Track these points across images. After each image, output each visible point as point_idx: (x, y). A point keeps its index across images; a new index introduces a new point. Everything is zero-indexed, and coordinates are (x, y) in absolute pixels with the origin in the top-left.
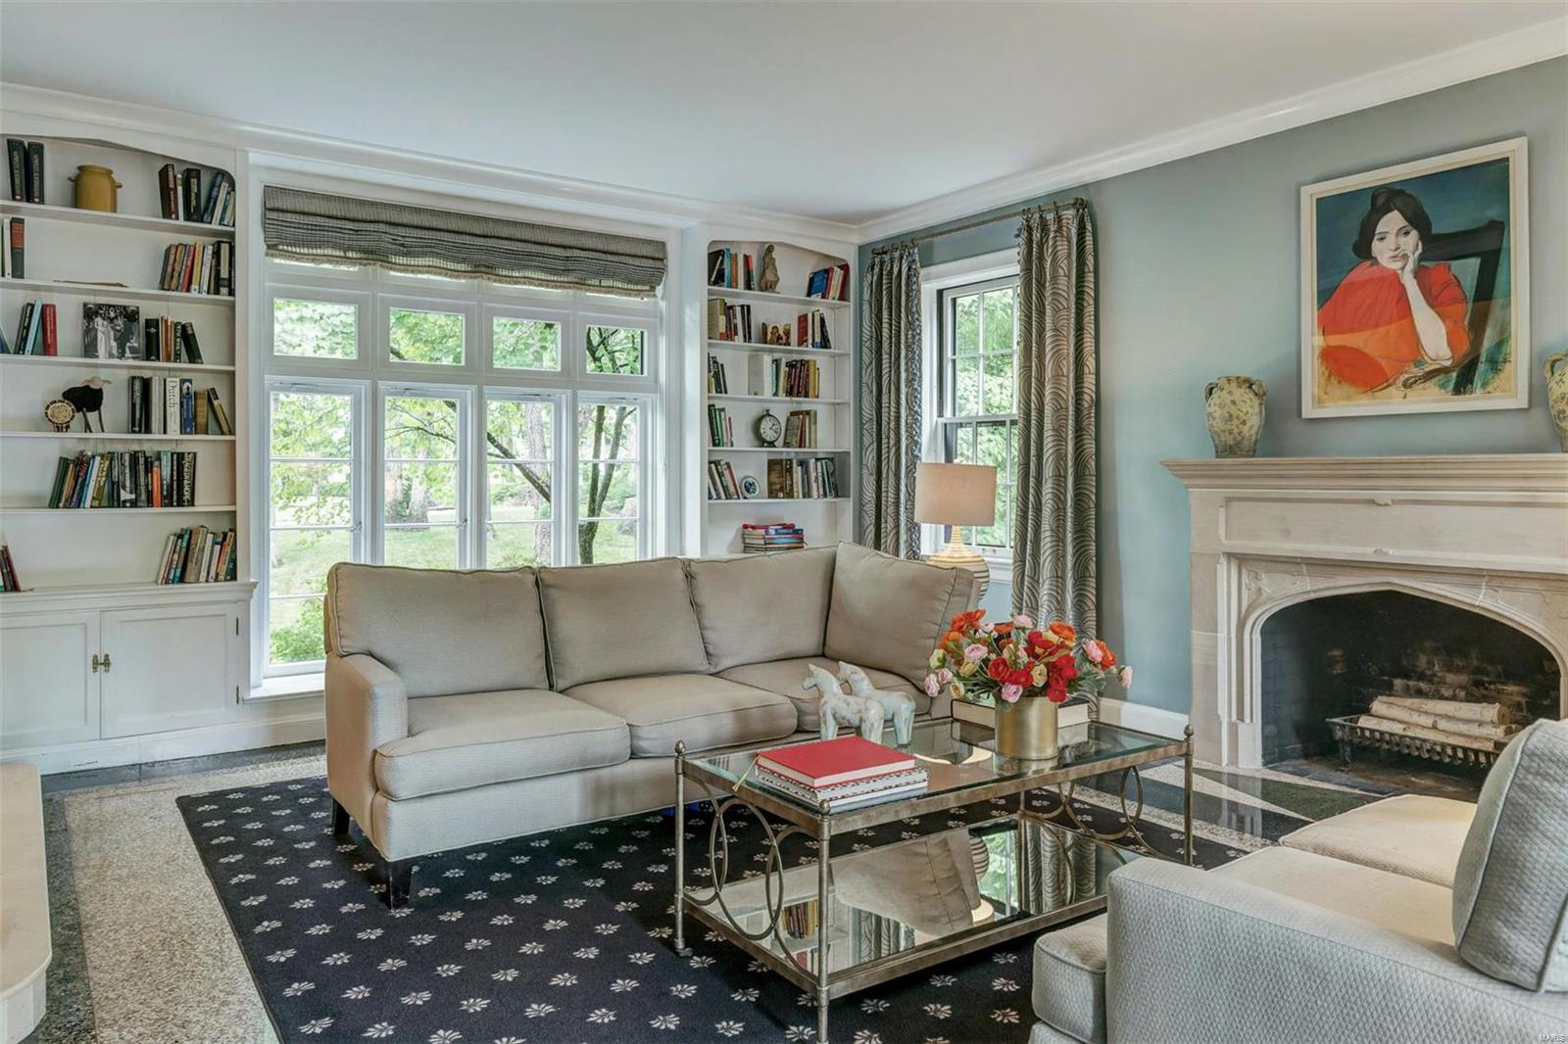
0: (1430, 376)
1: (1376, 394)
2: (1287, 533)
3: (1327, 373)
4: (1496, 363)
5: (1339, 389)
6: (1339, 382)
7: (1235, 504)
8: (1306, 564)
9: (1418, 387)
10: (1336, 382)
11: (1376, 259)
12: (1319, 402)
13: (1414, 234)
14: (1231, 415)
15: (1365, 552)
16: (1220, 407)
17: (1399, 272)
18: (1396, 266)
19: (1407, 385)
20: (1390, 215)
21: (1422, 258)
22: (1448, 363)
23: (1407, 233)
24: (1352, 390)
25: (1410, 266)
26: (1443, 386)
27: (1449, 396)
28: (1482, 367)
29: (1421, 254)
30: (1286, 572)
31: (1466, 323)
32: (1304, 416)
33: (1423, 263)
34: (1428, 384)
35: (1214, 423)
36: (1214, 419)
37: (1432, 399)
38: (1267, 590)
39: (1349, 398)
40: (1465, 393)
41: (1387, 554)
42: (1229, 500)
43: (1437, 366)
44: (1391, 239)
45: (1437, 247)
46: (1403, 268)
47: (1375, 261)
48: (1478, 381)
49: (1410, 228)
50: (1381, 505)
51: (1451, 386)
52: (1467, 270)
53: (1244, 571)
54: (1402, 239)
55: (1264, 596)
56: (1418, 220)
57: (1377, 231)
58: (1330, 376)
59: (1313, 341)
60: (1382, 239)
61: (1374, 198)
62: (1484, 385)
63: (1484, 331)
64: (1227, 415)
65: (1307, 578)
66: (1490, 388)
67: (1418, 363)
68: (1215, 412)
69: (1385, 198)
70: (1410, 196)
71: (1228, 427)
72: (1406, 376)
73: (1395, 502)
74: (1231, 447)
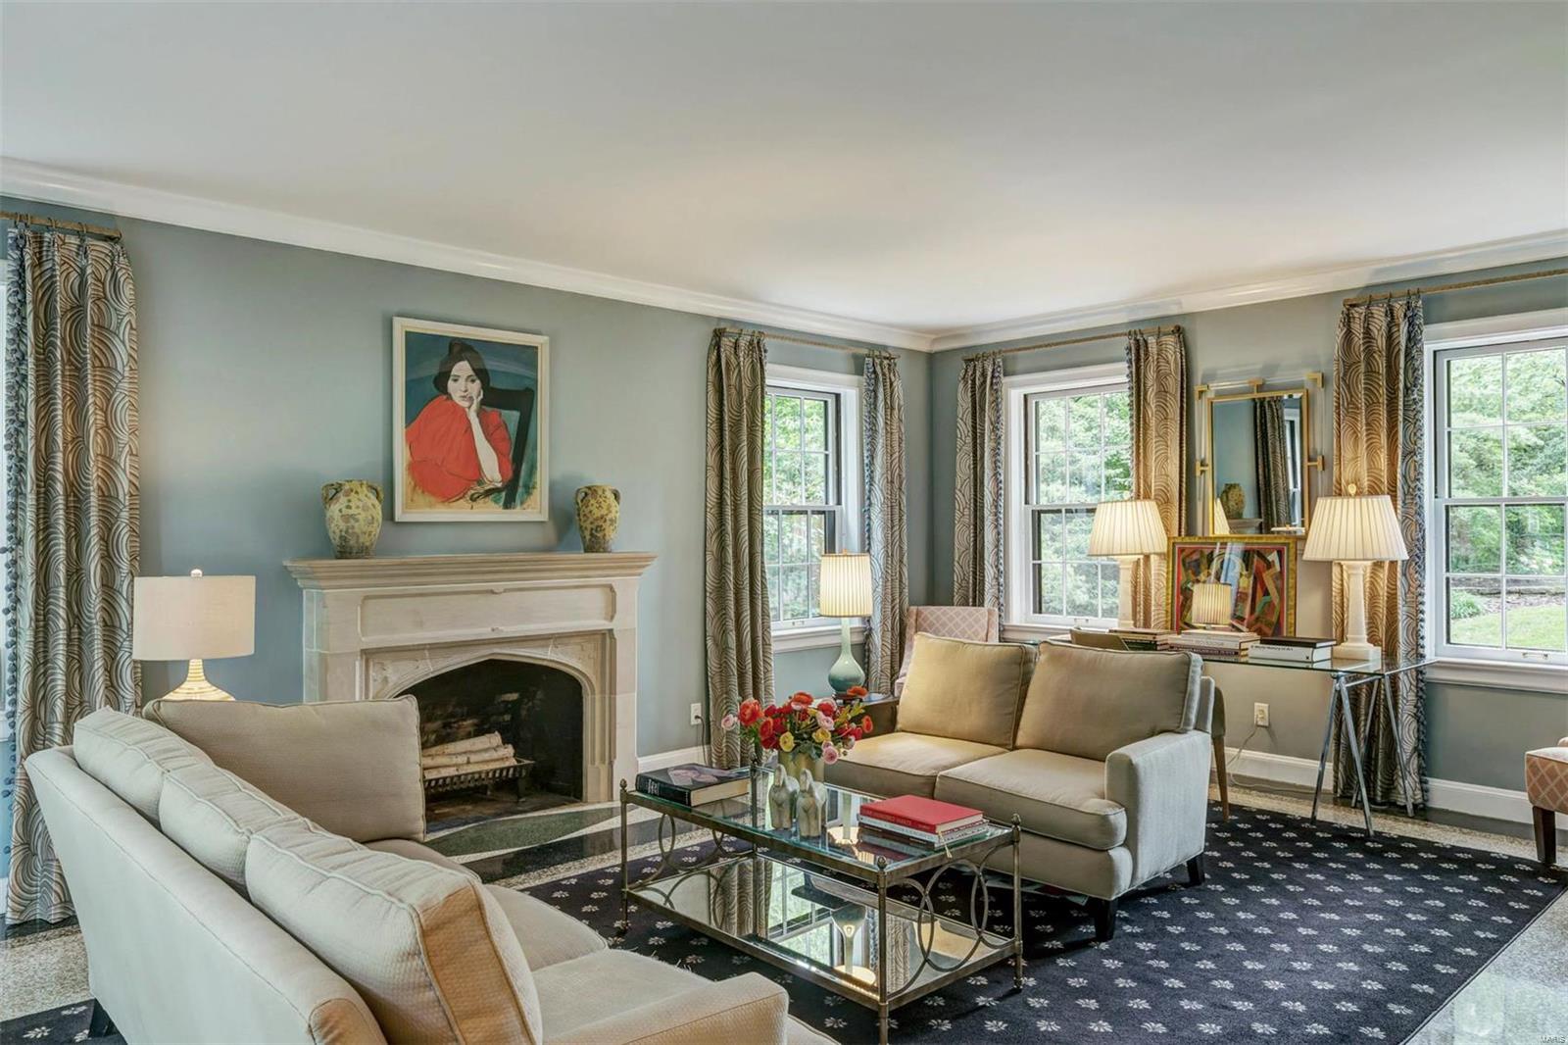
0: (488, 493)
1: (451, 504)
2: (420, 625)
3: (413, 483)
4: (529, 489)
5: (421, 499)
6: (423, 492)
7: (371, 603)
8: (429, 649)
9: (481, 501)
10: (420, 491)
11: (450, 395)
12: (409, 504)
13: (478, 382)
14: (373, 518)
15: (484, 632)
16: (364, 510)
17: (467, 410)
18: (465, 404)
19: (473, 499)
20: (461, 363)
21: (483, 403)
22: (499, 485)
23: (473, 381)
24: (433, 499)
25: (474, 407)
26: (496, 502)
27: (501, 510)
28: (520, 490)
29: (482, 400)
30: (410, 659)
31: (511, 456)
32: (397, 520)
33: (484, 407)
34: (487, 499)
35: (356, 525)
36: (357, 521)
37: (490, 511)
38: (393, 678)
39: (431, 506)
40: (510, 508)
41: (502, 631)
42: (367, 598)
43: (492, 487)
44: (462, 381)
46: (469, 407)
47: (450, 397)
48: (518, 501)
49: (475, 377)
50: (501, 593)
51: (501, 504)
52: (512, 417)
53: (371, 664)
54: (470, 384)
55: (391, 684)
56: (481, 374)
57: (452, 373)
58: (415, 486)
59: (401, 457)
60: (456, 380)
61: (451, 347)
62: (522, 503)
63: (521, 464)
64: (370, 518)
65: (428, 661)
66: (525, 506)
67: (480, 482)
68: (359, 514)
69: (460, 349)
70: (477, 353)
71: (370, 529)
72: (473, 492)
73: (505, 591)
74: (367, 548)
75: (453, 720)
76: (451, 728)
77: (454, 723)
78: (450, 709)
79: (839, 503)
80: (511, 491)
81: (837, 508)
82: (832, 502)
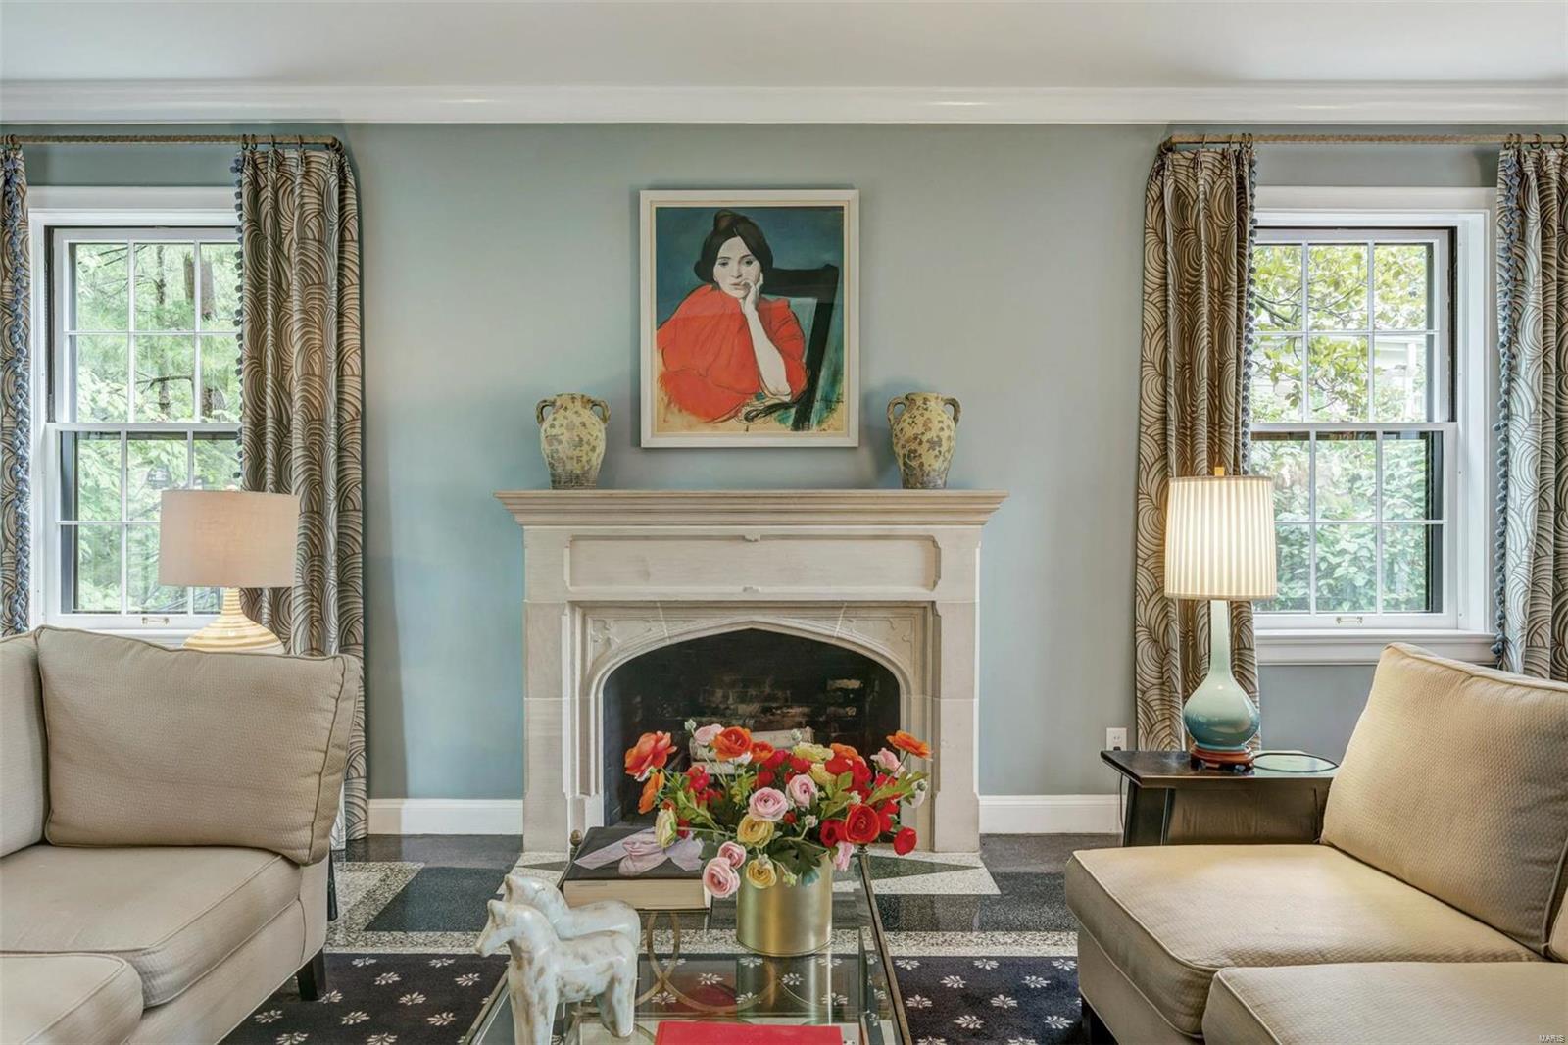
0: (771, 410)
1: (720, 425)
2: (646, 575)
3: (666, 399)
4: (830, 404)
5: (678, 418)
6: (680, 411)
7: (582, 544)
8: (663, 608)
9: (759, 421)
10: (676, 410)
11: (718, 284)
12: (662, 425)
13: (756, 264)
14: (581, 440)
15: (733, 591)
16: (568, 429)
17: (741, 301)
18: (738, 294)
19: (749, 418)
20: (733, 239)
21: (763, 290)
22: (787, 399)
23: (749, 263)
24: (693, 419)
25: (751, 297)
26: (782, 421)
27: (788, 431)
28: (818, 405)
29: (761, 287)
30: (642, 618)
31: (804, 360)
32: (644, 444)
33: (763, 296)
34: (768, 418)
35: (560, 448)
36: (560, 442)
37: (775, 434)
38: (617, 642)
39: (690, 427)
40: (803, 429)
41: (757, 591)
42: (576, 539)
43: (777, 401)
44: (733, 265)
45: (778, 282)
46: (744, 298)
47: (717, 287)
48: (814, 418)
49: (752, 257)
50: (750, 541)
51: (790, 421)
52: (804, 307)
53: (590, 621)
54: (744, 268)
55: (614, 647)
56: (760, 251)
57: (719, 256)
58: (670, 403)
59: (651, 364)
60: (724, 264)
61: (717, 220)
62: (820, 422)
63: (820, 371)
64: (577, 439)
65: (663, 623)
66: (825, 426)
67: (759, 396)
68: (562, 434)
69: (731, 223)
70: (753, 224)
71: (577, 453)
72: (748, 408)
73: (764, 538)
74: (578, 477)
75: (774, 705)
76: (773, 714)
77: (777, 708)
78: (768, 690)
79: (1453, 418)
80: (802, 409)
81: (1448, 429)
82: (1440, 415)
